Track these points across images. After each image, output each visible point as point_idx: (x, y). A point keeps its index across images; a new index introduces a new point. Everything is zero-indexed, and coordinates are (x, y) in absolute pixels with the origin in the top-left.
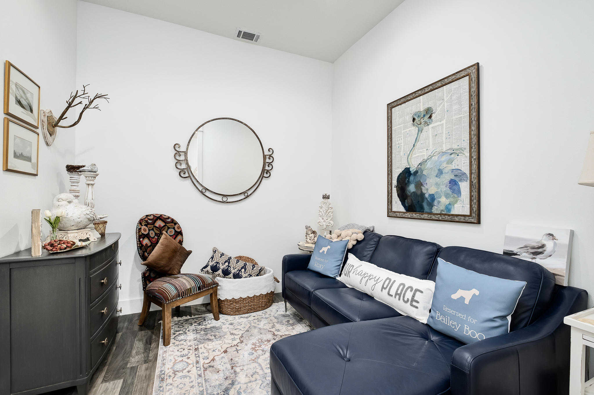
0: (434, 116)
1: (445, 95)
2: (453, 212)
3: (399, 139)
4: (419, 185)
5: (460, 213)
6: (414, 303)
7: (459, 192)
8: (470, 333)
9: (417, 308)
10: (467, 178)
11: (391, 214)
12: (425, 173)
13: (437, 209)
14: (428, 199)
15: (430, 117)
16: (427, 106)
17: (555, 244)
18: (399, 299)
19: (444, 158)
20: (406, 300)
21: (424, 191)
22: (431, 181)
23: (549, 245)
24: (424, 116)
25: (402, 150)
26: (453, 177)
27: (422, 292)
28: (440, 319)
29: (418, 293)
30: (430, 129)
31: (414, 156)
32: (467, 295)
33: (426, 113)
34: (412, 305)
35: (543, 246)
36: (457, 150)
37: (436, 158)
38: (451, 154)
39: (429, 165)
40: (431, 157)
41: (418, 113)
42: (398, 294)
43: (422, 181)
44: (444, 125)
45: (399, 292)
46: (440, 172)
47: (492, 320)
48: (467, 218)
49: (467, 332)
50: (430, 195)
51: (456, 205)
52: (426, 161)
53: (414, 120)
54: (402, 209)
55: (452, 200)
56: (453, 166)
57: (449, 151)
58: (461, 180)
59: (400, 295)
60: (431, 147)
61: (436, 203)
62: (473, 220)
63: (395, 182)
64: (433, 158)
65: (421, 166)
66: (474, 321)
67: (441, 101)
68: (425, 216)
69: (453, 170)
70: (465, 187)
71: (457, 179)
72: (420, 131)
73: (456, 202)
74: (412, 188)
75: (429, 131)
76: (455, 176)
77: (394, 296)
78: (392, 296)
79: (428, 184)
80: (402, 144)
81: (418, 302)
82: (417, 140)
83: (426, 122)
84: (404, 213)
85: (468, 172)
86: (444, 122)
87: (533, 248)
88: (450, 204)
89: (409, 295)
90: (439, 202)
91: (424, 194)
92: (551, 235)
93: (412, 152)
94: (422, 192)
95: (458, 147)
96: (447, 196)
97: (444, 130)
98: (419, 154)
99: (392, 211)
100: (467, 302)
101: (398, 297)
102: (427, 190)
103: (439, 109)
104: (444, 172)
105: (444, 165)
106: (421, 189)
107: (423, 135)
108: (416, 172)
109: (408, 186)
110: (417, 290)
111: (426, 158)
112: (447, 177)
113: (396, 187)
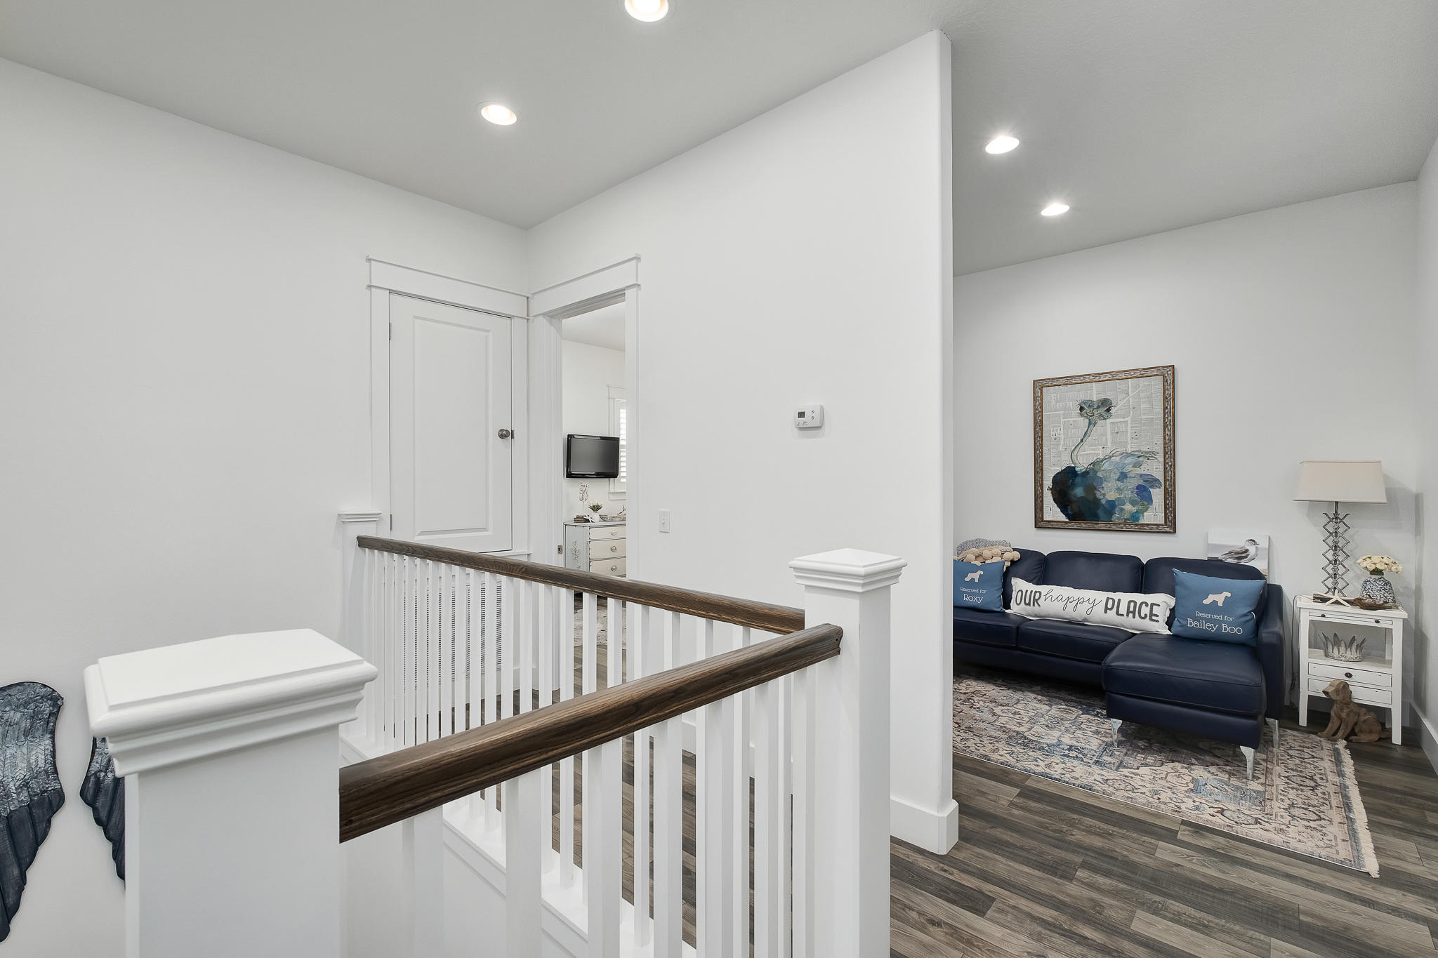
0: (1113, 410)
1: (1130, 390)
2: (1141, 522)
3: (1055, 429)
4: (1091, 489)
5: (1152, 522)
6: (1154, 618)
7: (1150, 500)
8: (1228, 629)
9: (1158, 621)
10: (1161, 485)
11: (1040, 523)
12: (1100, 474)
13: (1119, 518)
14: (1106, 506)
15: (1108, 410)
16: (1102, 396)
17: (1257, 548)
18: (1134, 617)
19: (1129, 460)
20: (1143, 615)
21: (1098, 495)
22: (1110, 485)
23: (1252, 550)
24: (1098, 407)
25: (1062, 443)
26: (1141, 482)
27: (1159, 605)
28: (1193, 625)
29: (1154, 607)
30: (1108, 425)
31: (1082, 453)
32: (1220, 599)
33: (1102, 404)
34: (1151, 619)
35: (1247, 551)
36: (1147, 453)
37: (1118, 459)
38: (1139, 457)
39: (1106, 466)
40: (1110, 457)
41: (1090, 402)
42: (1131, 612)
43: (1095, 484)
44: (1129, 422)
45: (1131, 609)
46: (1123, 476)
47: (1245, 615)
48: (1161, 527)
49: (1226, 629)
50: (1108, 501)
51: (1145, 514)
52: (1102, 461)
53: (1082, 409)
54: (1062, 518)
55: (1141, 507)
56: (1142, 471)
57: (1136, 453)
58: (1152, 487)
59: (1134, 613)
60: (1109, 445)
61: (1117, 510)
62: (1168, 530)
63: (1048, 483)
64: (1113, 458)
65: (1093, 466)
66: (1231, 619)
67: (1124, 395)
68: (1101, 526)
69: (1141, 475)
70: (1157, 495)
71: (1147, 485)
72: (1092, 424)
73: (1146, 510)
74: (1079, 492)
75: (1105, 427)
76: (1144, 481)
77: (1125, 615)
78: (1123, 615)
79: (1105, 489)
80: (1062, 436)
81: (1157, 616)
82: (1087, 435)
83: (1101, 415)
84: (1066, 522)
85: (1162, 479)
86: (1129, 419)
87: (1238, 553)
88: (1137, 512)
89: (1145, 610)
90: (1122, 510)
91: (1100, 500)
92: (1254, 541)
93: (1078, 448)
94: (1095, 497)
95: (1149, 450)
96: (1133, 503)
97: (1129, 429)
98: (1089, 452)
99: (1043, 521)
100: (1220, 604)
101: (1131, 615)
102: (1104, 495)
103: (1121, 404)
104: (1128, 476)
105: (1130, 468)
106: (1095, 495)
107: (1096, 430)
108: (1086, 474)
109: (1072, 489)
110: (1153, 605)
111: (1101, 457)
112: (1133, 483)
113: (1051, 489)
